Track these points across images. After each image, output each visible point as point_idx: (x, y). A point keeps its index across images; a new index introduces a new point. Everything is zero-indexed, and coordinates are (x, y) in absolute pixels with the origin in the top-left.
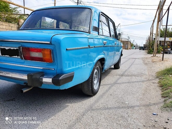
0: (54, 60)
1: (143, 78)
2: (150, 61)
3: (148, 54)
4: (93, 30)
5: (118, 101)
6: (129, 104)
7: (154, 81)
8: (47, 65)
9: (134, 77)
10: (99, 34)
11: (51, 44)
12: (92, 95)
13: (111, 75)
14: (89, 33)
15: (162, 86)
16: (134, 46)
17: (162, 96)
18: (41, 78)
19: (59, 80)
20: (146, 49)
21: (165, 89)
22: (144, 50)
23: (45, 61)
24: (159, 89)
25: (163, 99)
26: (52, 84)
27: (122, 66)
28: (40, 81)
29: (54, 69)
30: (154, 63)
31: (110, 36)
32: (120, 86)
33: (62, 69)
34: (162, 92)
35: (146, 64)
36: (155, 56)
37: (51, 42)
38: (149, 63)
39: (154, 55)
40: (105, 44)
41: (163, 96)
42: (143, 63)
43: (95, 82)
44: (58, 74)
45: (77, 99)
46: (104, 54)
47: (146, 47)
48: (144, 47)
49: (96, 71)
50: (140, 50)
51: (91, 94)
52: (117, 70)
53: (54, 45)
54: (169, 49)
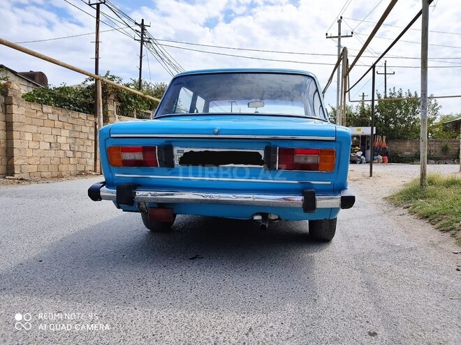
17: (440, 231)
21: (436, 220)
25: (448, 234)
29: (331, 182)
34: (436, 226)
37: (336, 138)
54: (359, 154)
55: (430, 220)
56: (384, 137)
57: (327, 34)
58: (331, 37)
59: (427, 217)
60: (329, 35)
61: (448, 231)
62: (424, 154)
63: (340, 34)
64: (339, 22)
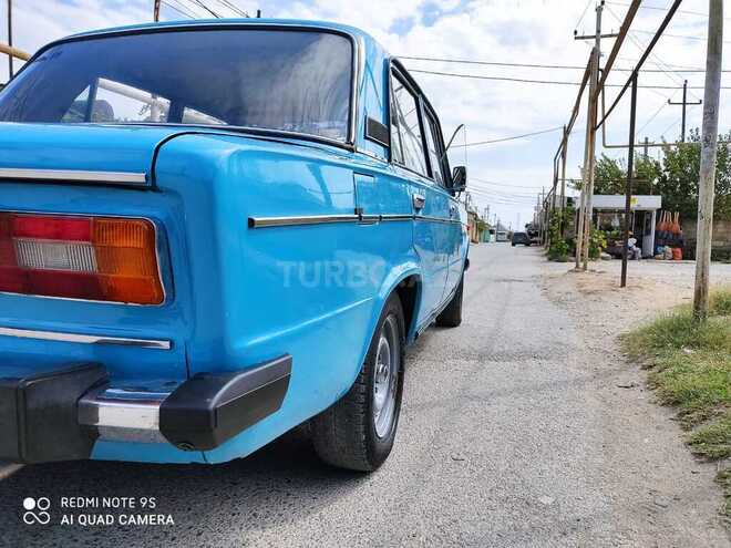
0: (172, 286)
1: (572, 368)
2: (570, 289)
3: (550, 260)
4: (366, 138)
5: (502, 494)
6: (556, 505)
7: (624, 378)
8: (123, 321)
9: (532, 363)
10: (389, 160)
11: (154, 188)
12: (369, 467)
13: (429, 355)
14: (347, 149)
15: (677, 402)
16: (491, 232)
17: (694, 454)
18: (88, 405)
19: (208, 412)
20: (535, 242)
21: (694, 415)
22: (528, 245)
23: (111, 295)
24: (663, 416)
25: (710, 471)
26: (161, 438)
27: (466, 312)
28: (80, 421)
29: (171, 344)
30: (592, 297)
31: (426, 175)
32: (488, 408)
33: (219, 344)
34: (690, 433)
35: (559, 302)
36: (585, 268)
37: (152, 176)
38: (569, 297)
39: (581, 265)
40: (418, 210)
41: (702, 454)
42: (544, 299)
43: (380, 397)
44: (200, 376)
45: (290, 500)
46: (417, 258)
47: (536, 235)
48: (530, 234)
49: (383, 340)
50: (513, 245)
51: (364, 465)
52: (451, 330)
53: (171, 192)
54: (632, 242)
55: (681, 415)
56: (677, 215)
57: (576, 32)
58: (583, 38)
59: (677, 403)
60: (579, 34)
61: (712, 459)
62: (704, 246)
63: (598, 31)
64: (599, 10)
